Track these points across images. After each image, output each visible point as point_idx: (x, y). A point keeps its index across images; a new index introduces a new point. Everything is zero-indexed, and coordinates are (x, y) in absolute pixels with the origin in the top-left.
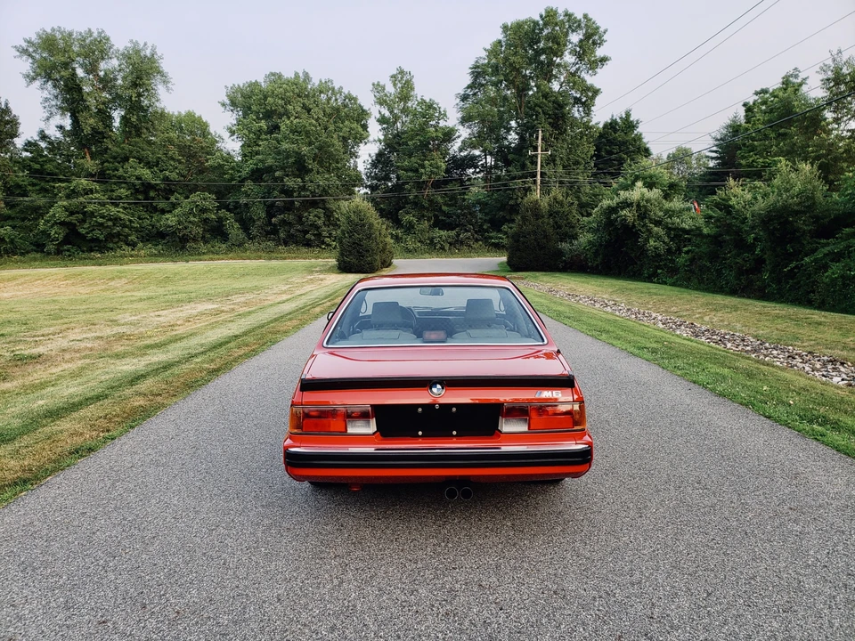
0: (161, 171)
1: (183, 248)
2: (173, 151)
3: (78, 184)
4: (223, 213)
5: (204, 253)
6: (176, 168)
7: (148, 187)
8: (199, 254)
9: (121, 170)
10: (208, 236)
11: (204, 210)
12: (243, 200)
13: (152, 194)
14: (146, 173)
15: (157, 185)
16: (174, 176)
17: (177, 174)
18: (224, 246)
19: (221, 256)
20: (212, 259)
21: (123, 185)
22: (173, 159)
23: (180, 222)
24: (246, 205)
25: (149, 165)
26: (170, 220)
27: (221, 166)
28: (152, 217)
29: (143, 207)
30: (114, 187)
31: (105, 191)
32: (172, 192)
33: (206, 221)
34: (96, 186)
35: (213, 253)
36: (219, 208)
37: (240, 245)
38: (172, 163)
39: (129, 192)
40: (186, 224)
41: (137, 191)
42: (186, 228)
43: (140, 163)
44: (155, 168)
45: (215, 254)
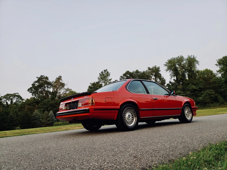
0: (198, 86)
1: (205, 106)
2: (201, 80)
3: (177, 92)
4: (217, 94)
5: (212, 107)
6: (202, 84)
7: (195, 90)
8: (210, 107)
9: (188, 87)
10: (212, 101)
11: (210, 94)
12: (223, 90)
13: (196, 92)
14: (194, 87)
15: (197, 89)
16: (202, 87)
17: (203, 86)
18: (218, 104)
19: (217, 107)
20: (214, 108)
21: (188, 91)
22: (201, 82)
23: (203, 99)
24: (224, 91)
25: (195, 85)
26: (201, 98)
27: (215, 82)
28: (197, 98)
29: (194, 96)
30: (186, 92)
31: (184, 93)
32: (202, 91)
33: (211, 97)
34: (182, 92)
35: (214, 106)
36: (215, 94)
37: (223, 103)
38: (201, 83)
39: (190, 92)
40: (205, 99)
41: (192, 92)
42: (205, 100)
43: (192, 85)
44: (197, 85)
45: (215, 107)
